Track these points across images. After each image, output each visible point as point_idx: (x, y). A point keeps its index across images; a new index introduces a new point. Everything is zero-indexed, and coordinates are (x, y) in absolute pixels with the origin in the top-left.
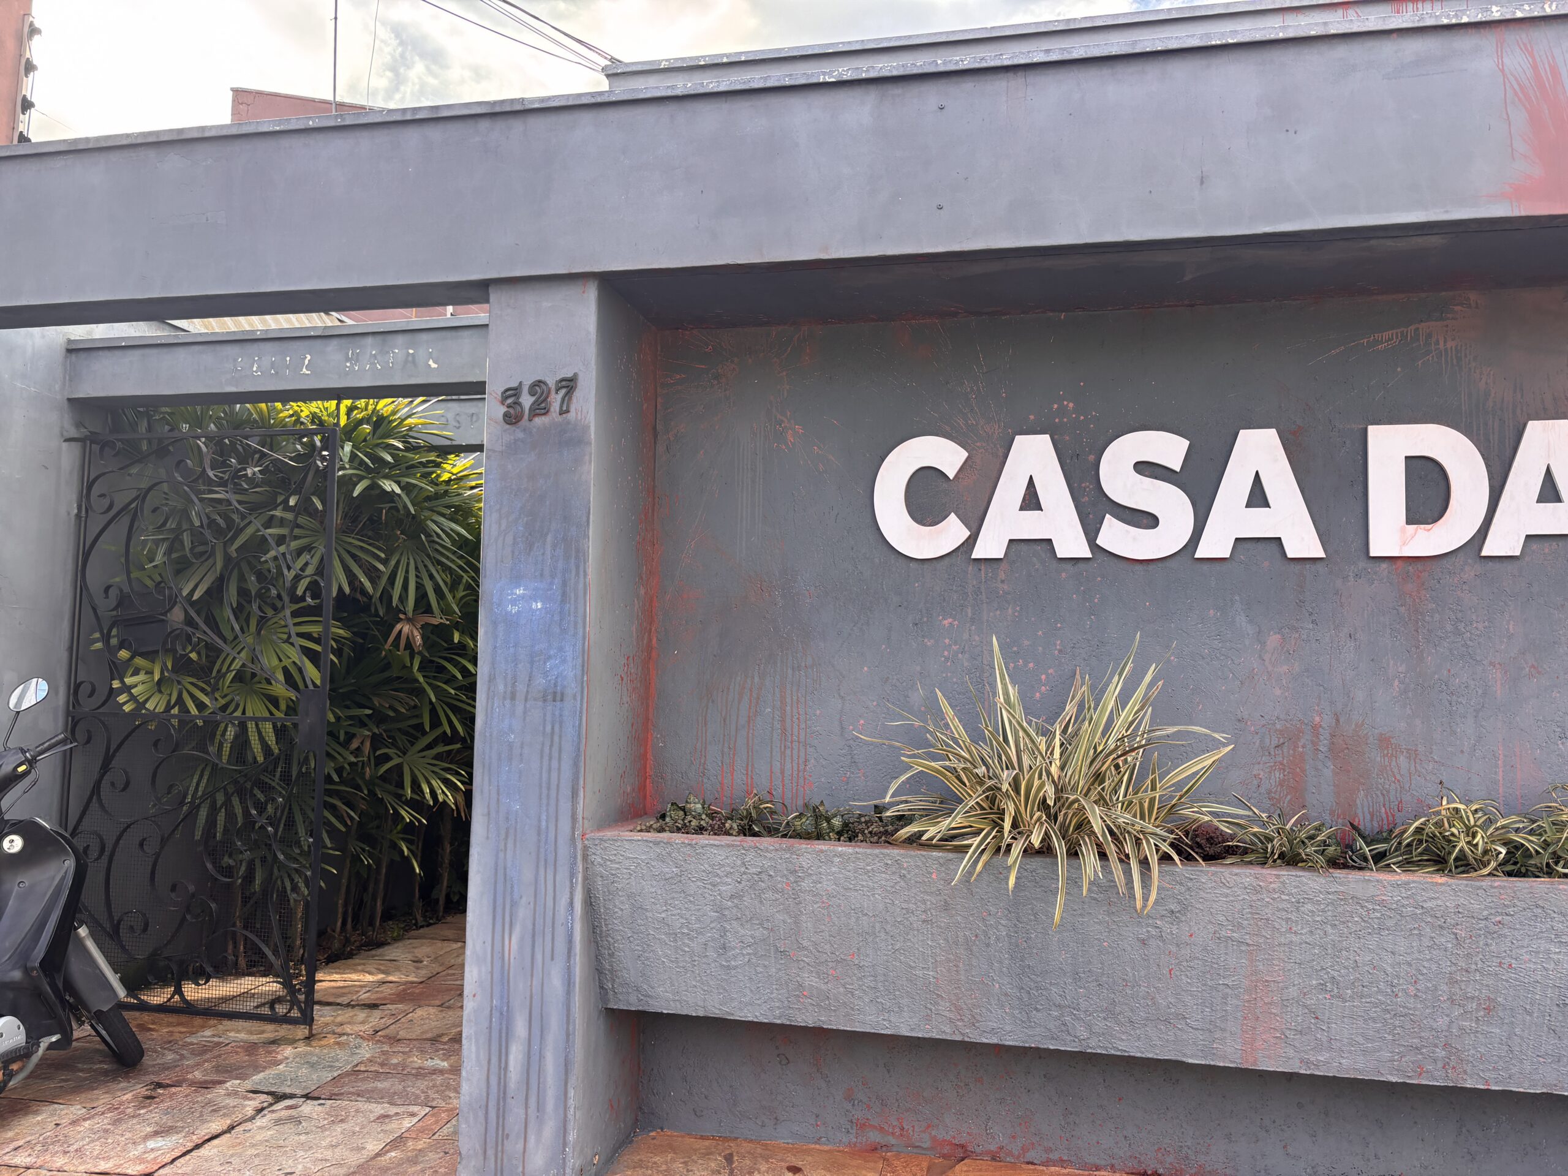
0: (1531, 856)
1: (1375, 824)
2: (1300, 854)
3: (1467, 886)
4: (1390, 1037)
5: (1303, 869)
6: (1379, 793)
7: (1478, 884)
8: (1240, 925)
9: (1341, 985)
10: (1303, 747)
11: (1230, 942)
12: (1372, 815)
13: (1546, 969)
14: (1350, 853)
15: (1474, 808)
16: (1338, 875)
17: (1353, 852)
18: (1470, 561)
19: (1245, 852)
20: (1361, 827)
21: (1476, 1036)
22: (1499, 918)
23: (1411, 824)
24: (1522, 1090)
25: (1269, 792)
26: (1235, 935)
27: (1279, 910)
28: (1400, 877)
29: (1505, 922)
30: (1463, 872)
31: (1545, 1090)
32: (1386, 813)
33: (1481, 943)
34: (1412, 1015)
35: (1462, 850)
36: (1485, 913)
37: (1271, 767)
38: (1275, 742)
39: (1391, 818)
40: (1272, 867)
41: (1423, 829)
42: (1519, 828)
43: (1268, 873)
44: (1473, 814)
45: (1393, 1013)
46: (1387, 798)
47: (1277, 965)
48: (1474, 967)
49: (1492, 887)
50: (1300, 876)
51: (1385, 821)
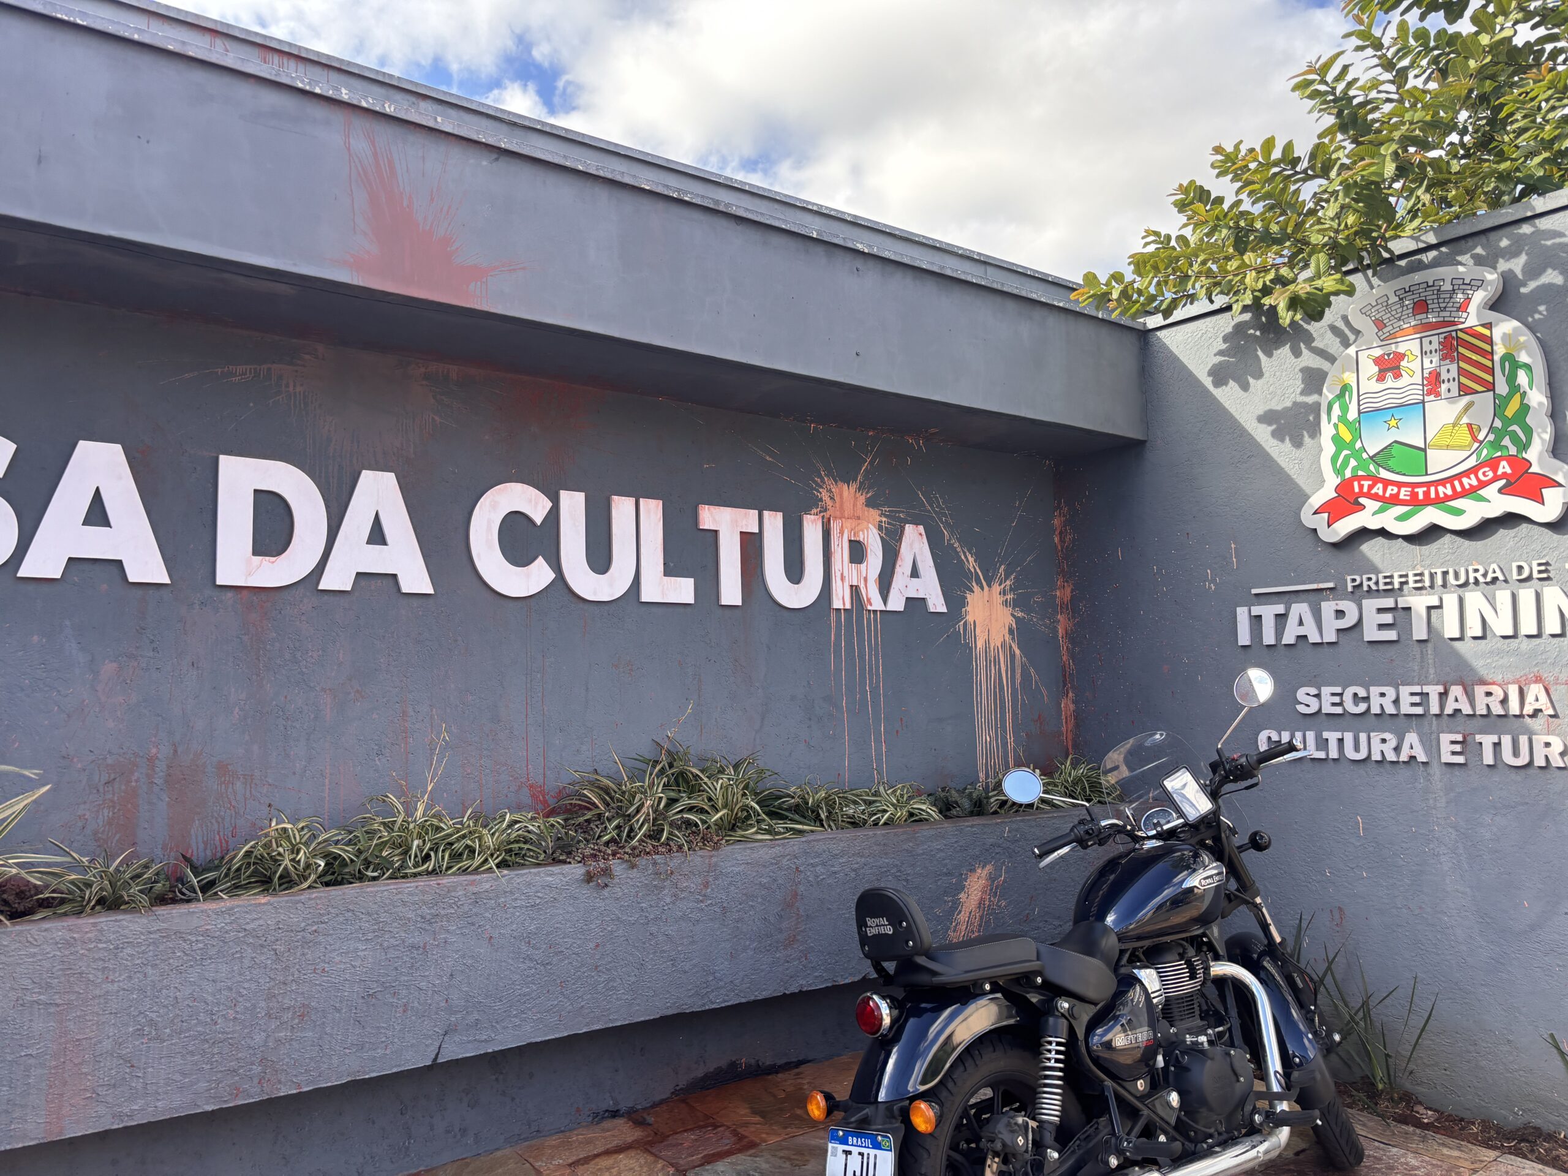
0: (346, 865)
1: (209, 853)
2: (122, 896)
3: (287, 902)
4: (209, 1067)
5: (125, 911)
6: (214, 821)
7: (297, 898)
8: (49, 986)
9: (160, 1025)
10: (136, 781)
11: (36, 1006)
12: (205, 843)
13: (354, 967)
14: (180, 886)
15: (300, 826)
16: (160, 912)
17: (183, 885)
18: (308, 594)
19: (63, 901)
20: (194, 859)
21: (290, 1045)
22: (314, 928)
23: (242, 848)
24: (329, 1084)
25: (95, 833)
26: (42, 997)
27: (95, 960)
28: (226, 902)
29: (320, 930)
30: (285, 890)
31: (349, 1079)
32: (220, 840)
33: (298, 954)
34: (231, 1038)
35: (286, 868)
36: (303, 925)
37: (99, 805)
38: (105, 778)
39: (224, 845)
40: (90, 915)
41: (252, 852)
42: (338, 840)
43: (85, 922)
44: (299, 832)
45: (211, 1041)
46: (221, 825)
47: (90, 1021)
48: (291, 978)
49: (310, 899)
50: (120, 921)
51: (219, 849)
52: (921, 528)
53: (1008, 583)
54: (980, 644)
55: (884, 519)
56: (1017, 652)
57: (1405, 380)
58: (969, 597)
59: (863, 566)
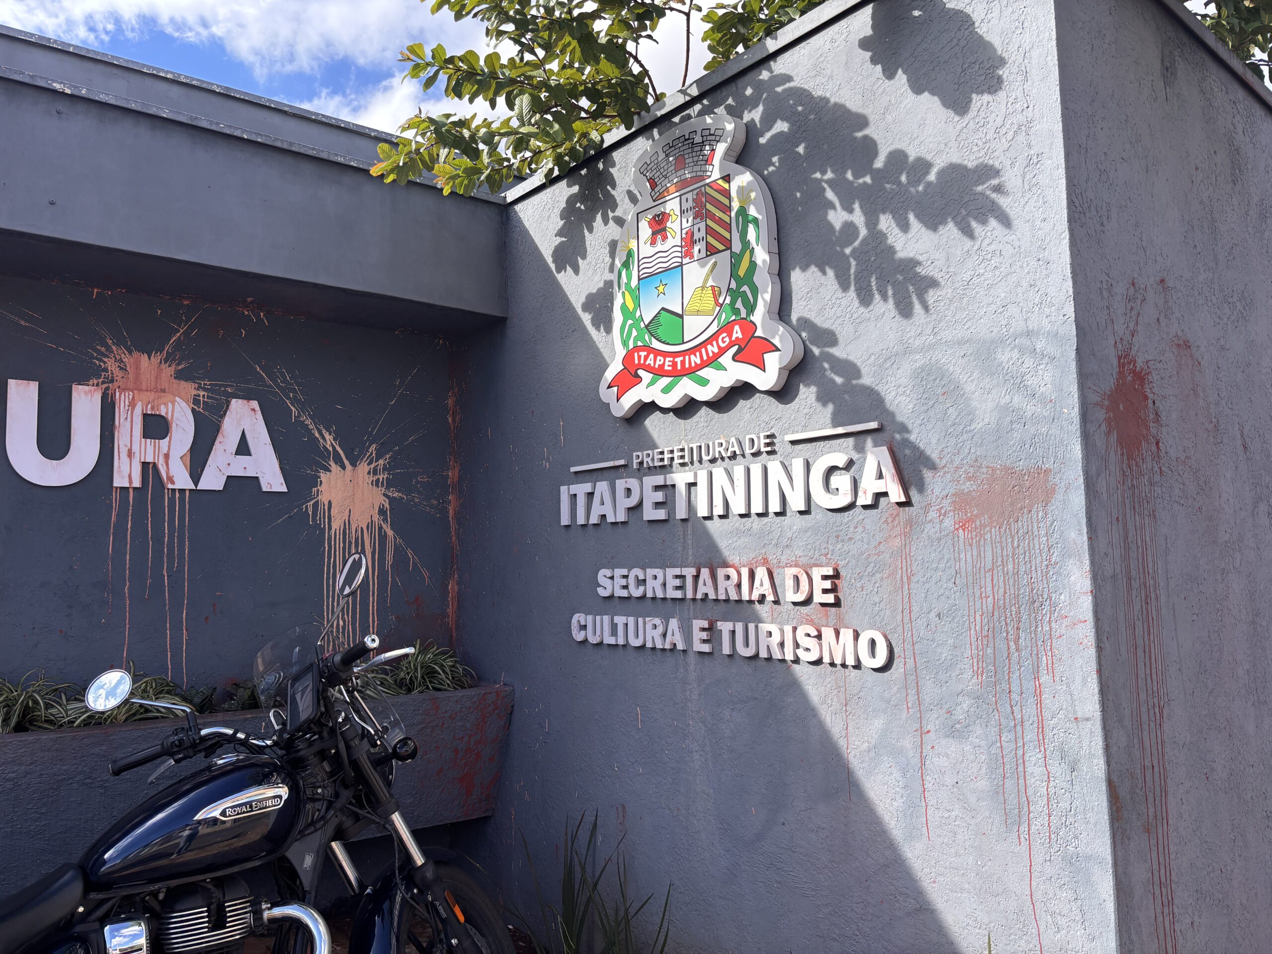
52: (255, 404)
53: (381, 462)
54: (336, 525)
55: (202, 393)
56: (390, 533)
57: (670, 242)
58: (323, 476)
59: (164, 443)
